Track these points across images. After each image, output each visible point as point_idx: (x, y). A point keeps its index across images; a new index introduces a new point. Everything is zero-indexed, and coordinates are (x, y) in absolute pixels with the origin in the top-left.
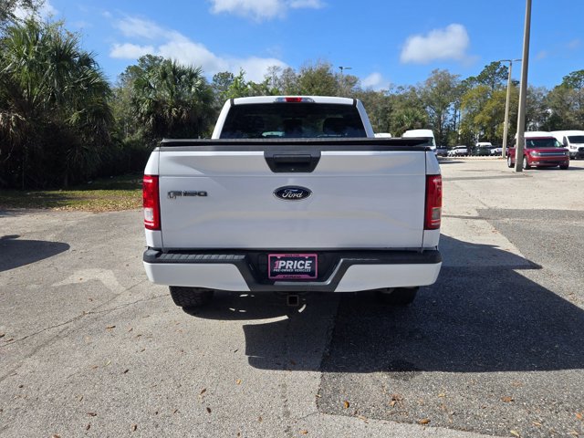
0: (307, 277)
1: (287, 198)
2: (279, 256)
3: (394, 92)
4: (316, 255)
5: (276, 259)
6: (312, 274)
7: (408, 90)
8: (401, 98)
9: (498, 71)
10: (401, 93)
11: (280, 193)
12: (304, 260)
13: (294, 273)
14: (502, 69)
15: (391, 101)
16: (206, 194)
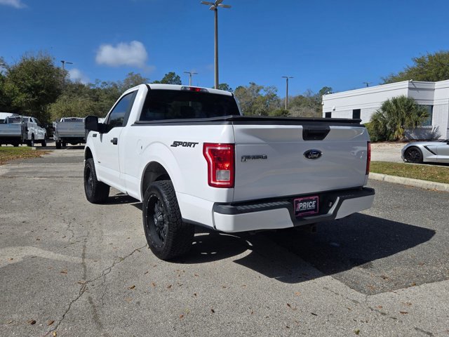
0: (313, 212)
1: (311, 158)
2: (300, 200)
3: (99, 86)
4: (317, 197)
5: (298, 202)
6: (315, 210)
7: (111, 86)
8: (106, 92)
9: (174, 79)
10: (106, 87)
11: (307, 154)
12: (312, 200)
13: (307, 211)
14: (176, 78)
15: (98, 93)
16: (266, 157)
